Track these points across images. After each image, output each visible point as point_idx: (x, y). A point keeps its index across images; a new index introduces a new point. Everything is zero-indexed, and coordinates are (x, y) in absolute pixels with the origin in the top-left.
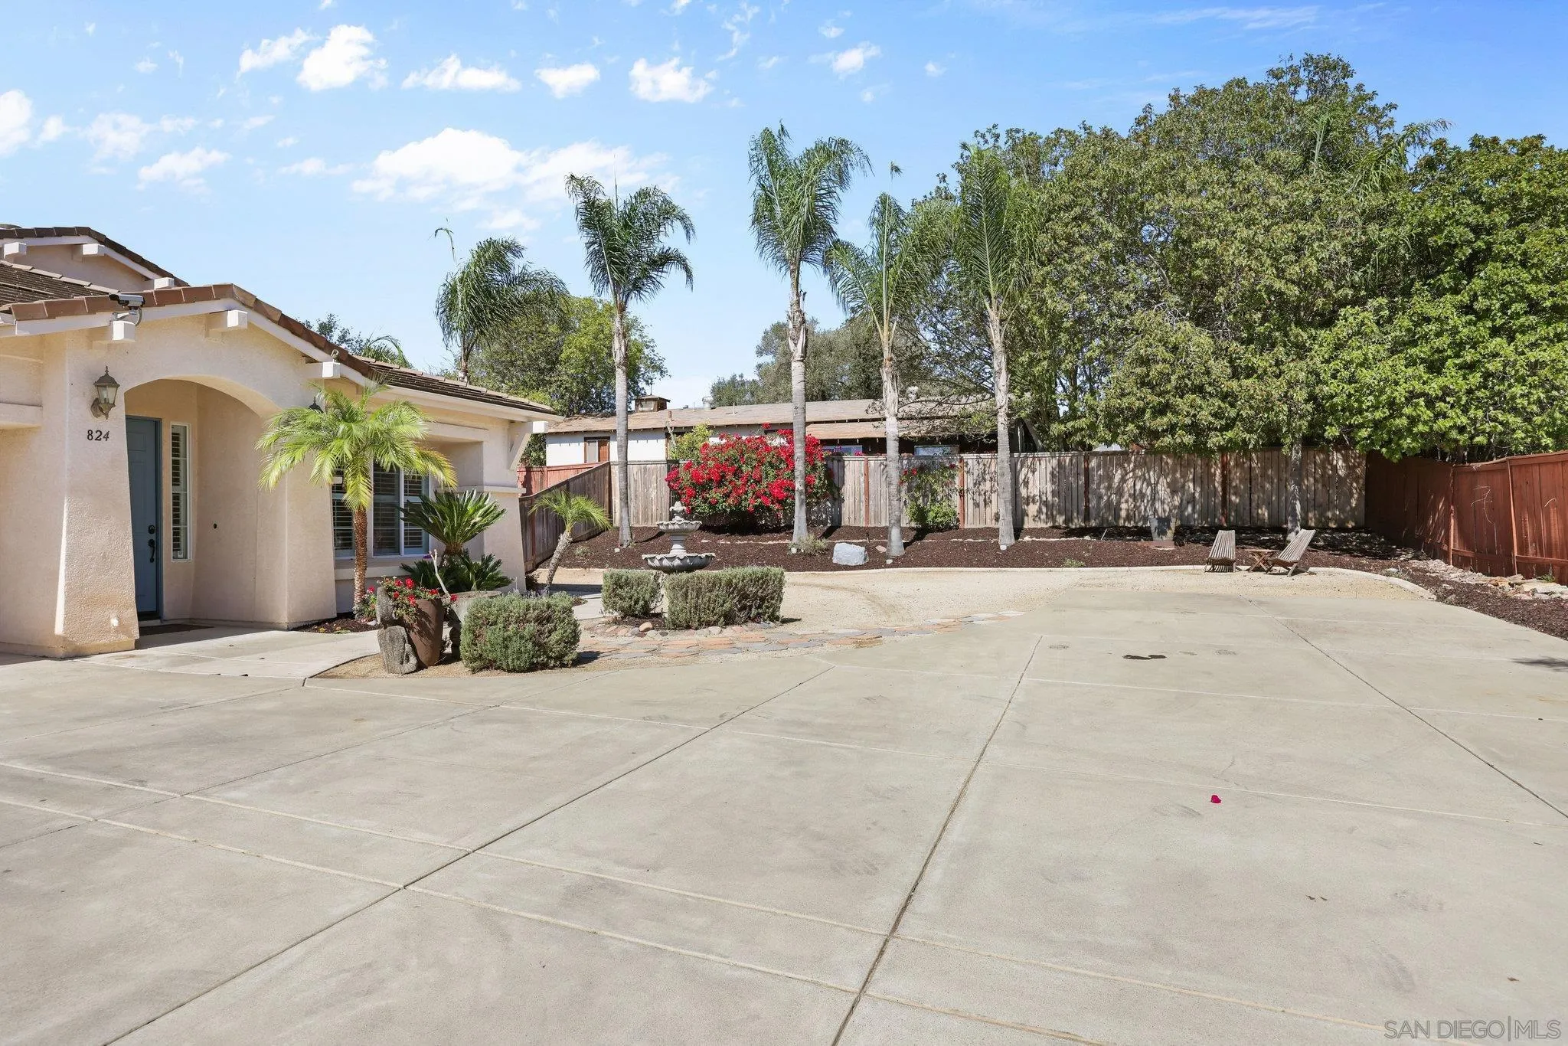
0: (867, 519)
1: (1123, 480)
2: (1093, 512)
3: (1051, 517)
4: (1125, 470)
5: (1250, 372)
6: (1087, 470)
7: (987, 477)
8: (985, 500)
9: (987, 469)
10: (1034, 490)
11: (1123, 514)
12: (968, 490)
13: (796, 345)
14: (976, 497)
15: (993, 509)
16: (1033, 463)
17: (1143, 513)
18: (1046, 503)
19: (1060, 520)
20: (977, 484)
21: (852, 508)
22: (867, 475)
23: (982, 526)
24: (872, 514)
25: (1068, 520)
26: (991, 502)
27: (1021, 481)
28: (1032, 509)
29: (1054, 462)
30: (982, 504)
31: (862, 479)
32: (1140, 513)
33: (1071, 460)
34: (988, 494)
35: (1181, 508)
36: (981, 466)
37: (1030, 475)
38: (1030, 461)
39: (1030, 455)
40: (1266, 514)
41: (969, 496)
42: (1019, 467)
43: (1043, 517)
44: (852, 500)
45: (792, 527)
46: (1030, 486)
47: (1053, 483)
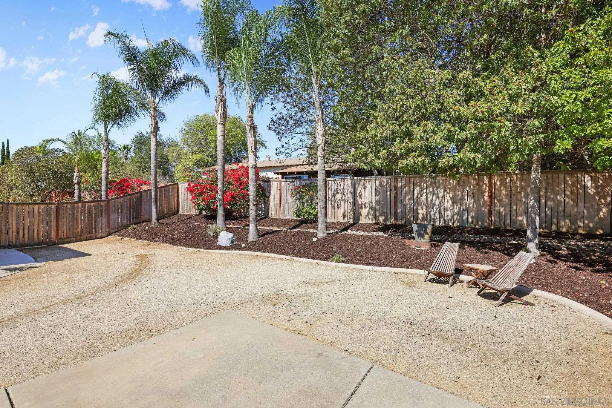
0: (280, 215)
1: (420, 194)
2: (400, 215)
3: (375, 217)
4: (422, 187)
5: (480, 94)
6: (396, 187)
7: (339, 191)
8: (338, 205)
9: (339, 187)
10: (365, 200)
11: (420, 216)
12: (328, 199)
13: (218, 114)
14: (333, 203)
15: (342, 210)
16: (364, 183)
17: (433, 217)
18: (371, 208)
19: (381, 219)
20: (334, 196)
21: (273, 208)
22: (280, 190)
23: (336, 221)
24: (282, 211)
25: (386, 219)
26: (341, 206)
27: (358, 194)
28: (364, 212)
29: (377, 182)
30: (336, 207)
31: (278, 192)
32: (430, 216)
33: (387, 181)
34: (339, 202)
35: (459, 214)
36: (336, 184)
37: (363, 190)
38: (362, 182)
39: (363, 178)
40: (525, 222)
41: (330, 203)
42: (357, 186)
43: (370, 217)
44: (273, 204)
45: (248, 217)
46: (363, 197)
47: (376, 195)
